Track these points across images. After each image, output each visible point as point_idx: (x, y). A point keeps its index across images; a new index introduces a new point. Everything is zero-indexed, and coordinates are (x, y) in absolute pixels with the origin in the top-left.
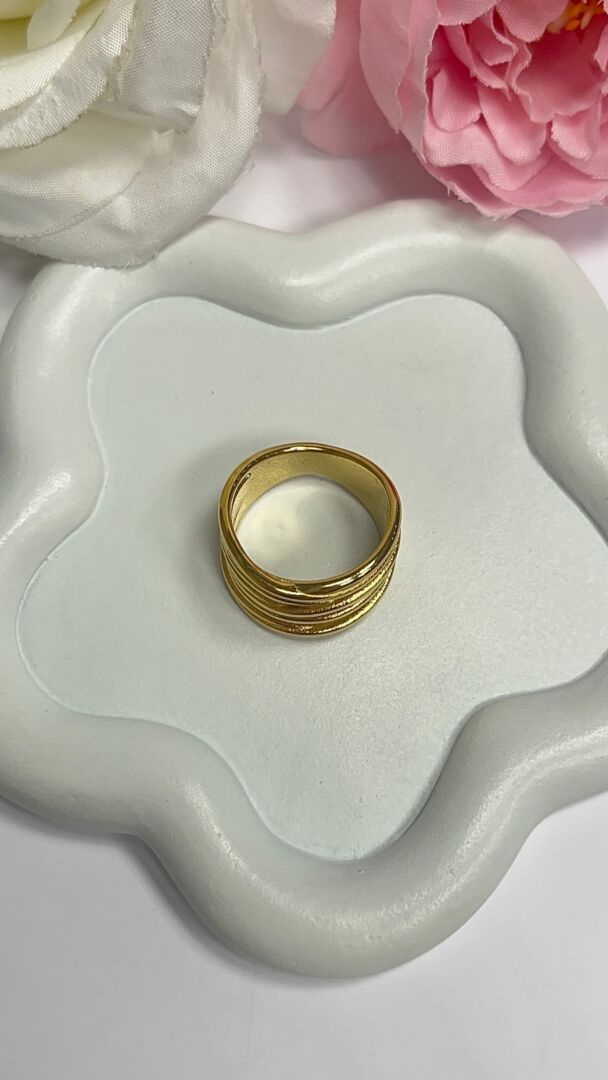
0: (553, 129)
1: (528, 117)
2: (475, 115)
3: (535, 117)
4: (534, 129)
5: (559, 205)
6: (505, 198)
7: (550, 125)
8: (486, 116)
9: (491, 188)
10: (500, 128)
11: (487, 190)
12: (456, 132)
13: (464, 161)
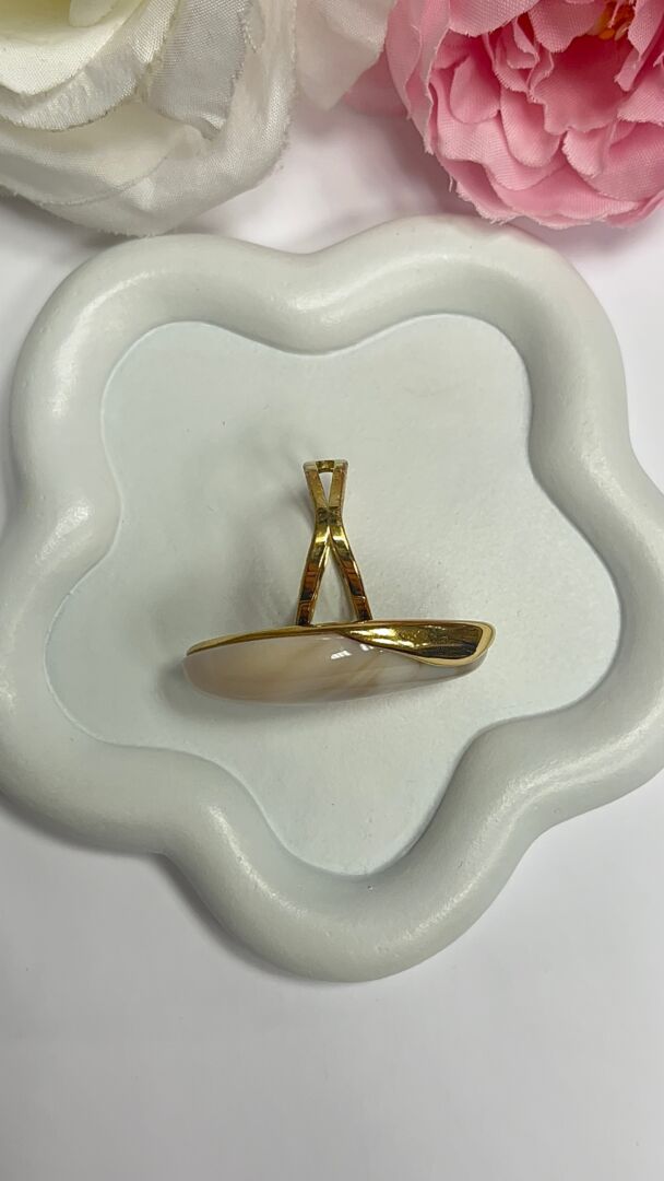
0: (566, 141)
1: (543, 124)
2: (493, 112)
3: (549, 125)
4: (547, 139)
5: (559, 217)
6: (506, 200)
7: (565, 135)
8: (503, 113)
9: (496, 187)
10: (515, 130)
11: (491, 188)
12: (470, 127)
13: (473, 157)
